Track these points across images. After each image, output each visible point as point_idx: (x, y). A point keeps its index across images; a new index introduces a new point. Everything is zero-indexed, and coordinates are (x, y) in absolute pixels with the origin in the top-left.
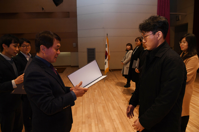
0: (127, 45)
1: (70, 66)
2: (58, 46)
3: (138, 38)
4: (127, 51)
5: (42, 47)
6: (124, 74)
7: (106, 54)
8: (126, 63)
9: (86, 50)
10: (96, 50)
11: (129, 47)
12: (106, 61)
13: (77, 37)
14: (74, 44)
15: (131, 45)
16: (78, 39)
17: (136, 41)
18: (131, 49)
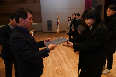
0: (68, 18)
1: (38, 31)
2: (31, 17)
3: (74, 14)
4: (69, 21)
5: (20, 19)
6: (68, 33)
7: (58, 23)
8: (69, 28)
9: (46, 22)
10: (52, 21)
11: (69, 19)
12: (58, 27)
13: (41, 15)
14: (39, 18)
15: (70, 18)
16: (42, 15)
17: (73, 15)
18: (71, 20)
